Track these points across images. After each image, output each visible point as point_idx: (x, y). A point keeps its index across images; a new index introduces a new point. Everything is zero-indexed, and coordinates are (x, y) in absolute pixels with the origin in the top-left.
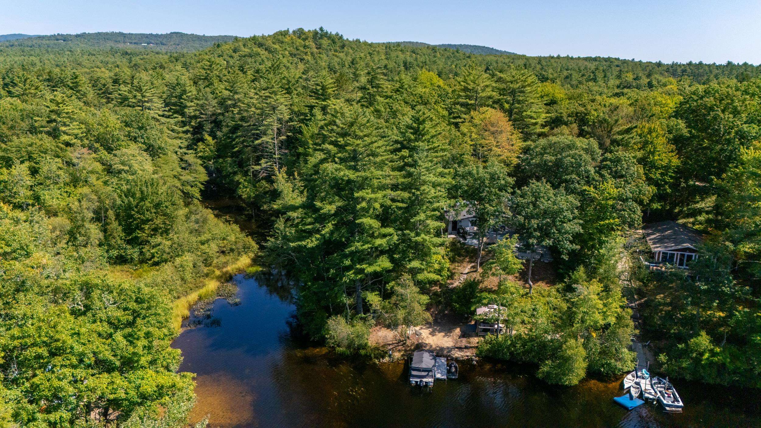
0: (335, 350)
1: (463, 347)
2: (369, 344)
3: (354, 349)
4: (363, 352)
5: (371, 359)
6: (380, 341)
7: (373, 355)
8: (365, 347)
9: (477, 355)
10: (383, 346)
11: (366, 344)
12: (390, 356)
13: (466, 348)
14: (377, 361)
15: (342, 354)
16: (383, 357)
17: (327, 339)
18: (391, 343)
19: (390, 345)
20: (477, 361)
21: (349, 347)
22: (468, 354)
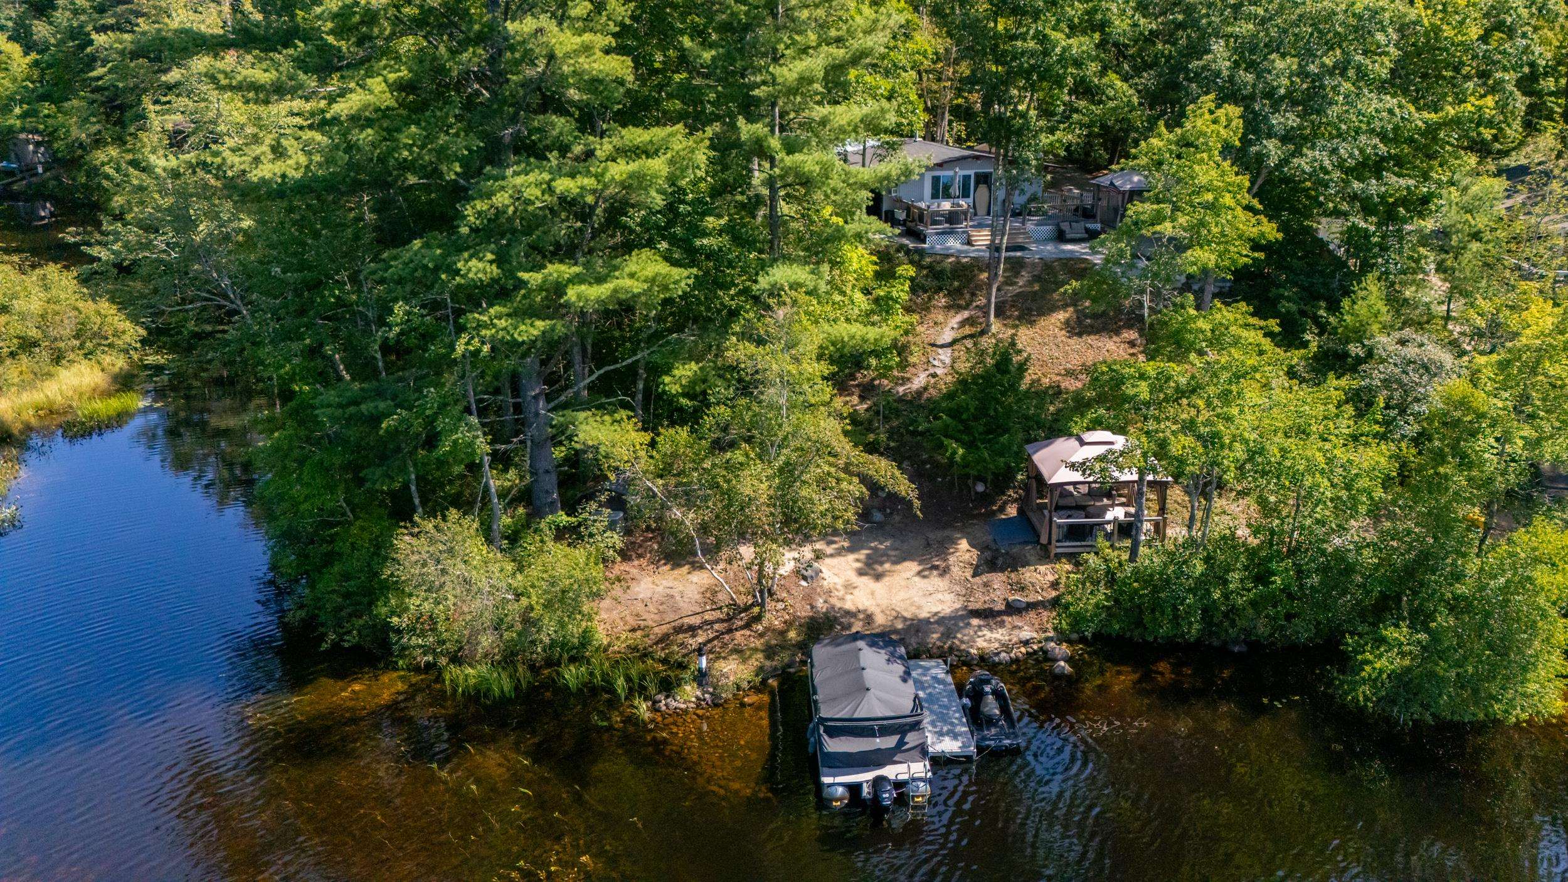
0: (439, 679)
1: (1000, 606)
2: (601, 636)
3: (533, 668)
4: (571, 675)
5: (613, 702)
6: (650, 618)
7: (620, 683)
8: (578, 651)
9: (1062, 637)
10: (664, 639)
11: (586, 638)
12: (701, 678)
13: (1013, 609)
14: (643, 709)
15: (476, 696)
16: (668, 686)
17: (399, 631)
18: (696, 621)
19: (692, 630)
20: (1069, 660)
21: (508, 658)
22: (1026, 634)
